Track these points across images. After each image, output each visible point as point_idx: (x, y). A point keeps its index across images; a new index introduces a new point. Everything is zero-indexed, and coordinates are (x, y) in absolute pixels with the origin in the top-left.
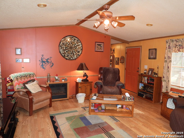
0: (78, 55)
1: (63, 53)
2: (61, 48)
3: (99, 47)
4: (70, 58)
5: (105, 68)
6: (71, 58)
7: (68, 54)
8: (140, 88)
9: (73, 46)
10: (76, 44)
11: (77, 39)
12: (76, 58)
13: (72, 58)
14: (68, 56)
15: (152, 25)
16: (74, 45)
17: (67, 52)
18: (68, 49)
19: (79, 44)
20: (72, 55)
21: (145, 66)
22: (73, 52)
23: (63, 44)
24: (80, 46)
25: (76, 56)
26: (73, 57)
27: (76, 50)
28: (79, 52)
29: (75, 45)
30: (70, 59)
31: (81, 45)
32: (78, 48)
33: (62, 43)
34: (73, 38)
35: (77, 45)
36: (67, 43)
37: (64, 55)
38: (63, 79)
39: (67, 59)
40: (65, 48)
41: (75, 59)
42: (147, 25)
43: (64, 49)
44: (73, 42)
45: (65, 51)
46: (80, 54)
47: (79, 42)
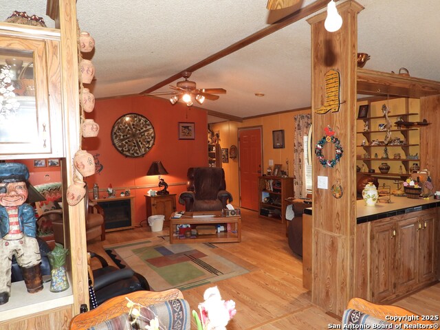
0: (148, 147)
1: (120, 146)
2: (116, 137)
3: (186, 131)
4: (133, 154)
5: (198, 168)
6: (135, 155)
7: (130, 147)
8: (263, 201)
9: (138, 132)
10: (142, 129)
11: (144, 119)
12: (144, 153)
13: (137, 153)
14: (129, 150)
15: (263, 95)
16: (140, 130)
17: (126, 143)
18: (128, 138)
19: (148, 127)
20: (137, 148)
21: (270, 161)
22: (137, 143)
23: (119, 129)
24: (150, 132)
25: (143, 150)
26: (138, 152)
27: (143, 140)
28: (149, 142)
29: (142, 131)
30: (132, 156)
31: (152, 131)
32: (146, 134)
33: (116, 127)
34: (136, 117)
35: (145, 129)
36: (126, 128)
37: (122, 150)
38: (122, 193)
39: (127, 156)
40: (123, 136)
41: (143, 155)
42: (256, 95)
43: (122, 137)
44: (137, 125)
45: (124, 142)
46: (150, 146)
47: (148, 125)
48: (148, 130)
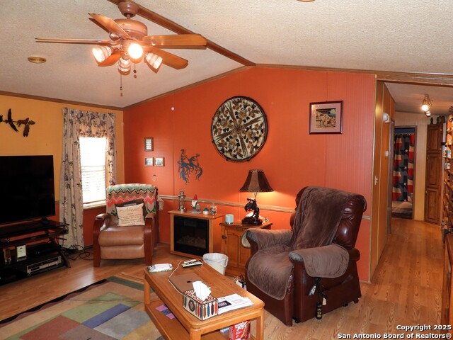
0: (256, 147)
1: (220, 145)
2: (216, 132)
3: (325, 118)
4: (235, 156)
6: (239, 157)
7: (232, 146)
9: (243, 123)
10: (248, 118)
11: (251, 103)
12: (249, 155)
13: (241, 156)
14: (230, 151)
16: (245, 121)
17: (227, 140)
18: (230, 133)
19: (257, 116)
20: (240, 147)
22: (242, 140)
23: (219, 121)
24: (259, 123)
25: (249, 150)
26: (242, 153)
27: (250, 135)
28: (257, 139)
29: (247, 122)
30: (234, 159)
31: (262, 120)
32: (253, 127)
33: (216, 118)
34: (240, 101)
35: (251, 119)
36: (228, 118)
37: (223, 150)
39: (228, 159)
40: (224, 130)
41: (248, 159)
43: (222, 132)
44: (242, 113)
45: (224, 139)
46: (259, 145)
47: (257, 112)
48: (256, 120)
